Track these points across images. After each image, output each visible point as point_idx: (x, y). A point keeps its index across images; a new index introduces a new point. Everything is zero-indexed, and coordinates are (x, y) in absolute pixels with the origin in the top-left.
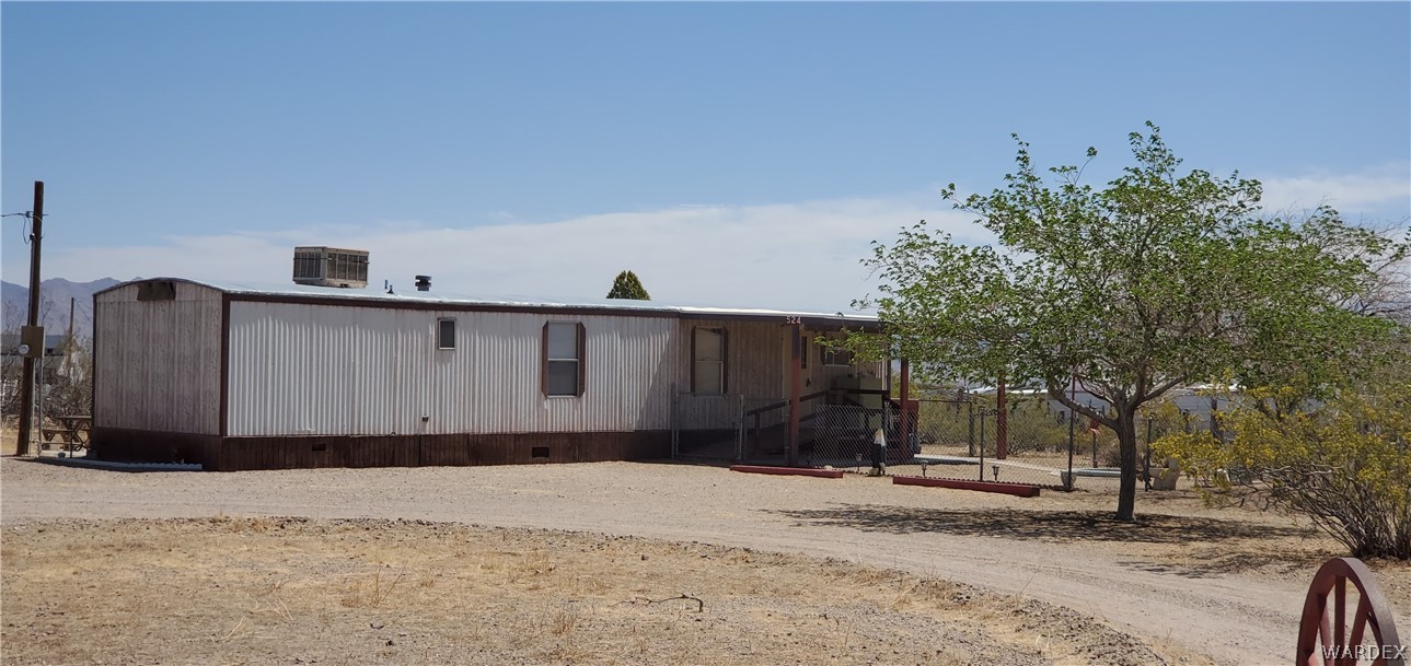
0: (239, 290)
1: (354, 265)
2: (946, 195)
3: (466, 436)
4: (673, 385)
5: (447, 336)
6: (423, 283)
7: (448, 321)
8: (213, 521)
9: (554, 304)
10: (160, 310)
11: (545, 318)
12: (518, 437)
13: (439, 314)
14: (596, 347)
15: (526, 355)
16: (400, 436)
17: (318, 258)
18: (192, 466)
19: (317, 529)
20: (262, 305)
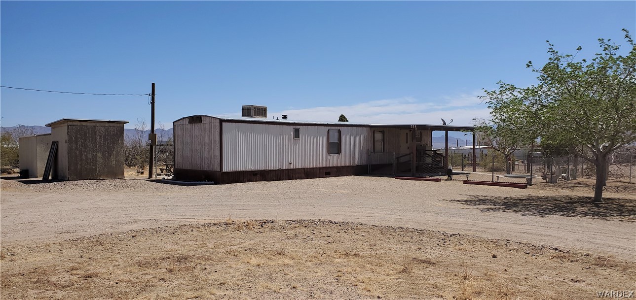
0: (226, 118)
1: (262, 111)
2: (528, 66)
3: (304, 169)
4: (368, 150)
5: (297, 134)
6: (285, 117)
7: (297, 129)
8: (227, 224)
9: (331, 123)
10: (197, 127)
11: (328, 128)
12: (320, 168)
13: (294, 127)
14: (345, 139)
15: (323, 142)
16: (282, 169)
17: (250, 109)
18: (210, 182)
19: (280, 227)
20: (234, 124)
